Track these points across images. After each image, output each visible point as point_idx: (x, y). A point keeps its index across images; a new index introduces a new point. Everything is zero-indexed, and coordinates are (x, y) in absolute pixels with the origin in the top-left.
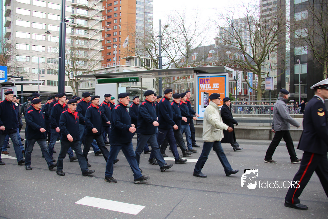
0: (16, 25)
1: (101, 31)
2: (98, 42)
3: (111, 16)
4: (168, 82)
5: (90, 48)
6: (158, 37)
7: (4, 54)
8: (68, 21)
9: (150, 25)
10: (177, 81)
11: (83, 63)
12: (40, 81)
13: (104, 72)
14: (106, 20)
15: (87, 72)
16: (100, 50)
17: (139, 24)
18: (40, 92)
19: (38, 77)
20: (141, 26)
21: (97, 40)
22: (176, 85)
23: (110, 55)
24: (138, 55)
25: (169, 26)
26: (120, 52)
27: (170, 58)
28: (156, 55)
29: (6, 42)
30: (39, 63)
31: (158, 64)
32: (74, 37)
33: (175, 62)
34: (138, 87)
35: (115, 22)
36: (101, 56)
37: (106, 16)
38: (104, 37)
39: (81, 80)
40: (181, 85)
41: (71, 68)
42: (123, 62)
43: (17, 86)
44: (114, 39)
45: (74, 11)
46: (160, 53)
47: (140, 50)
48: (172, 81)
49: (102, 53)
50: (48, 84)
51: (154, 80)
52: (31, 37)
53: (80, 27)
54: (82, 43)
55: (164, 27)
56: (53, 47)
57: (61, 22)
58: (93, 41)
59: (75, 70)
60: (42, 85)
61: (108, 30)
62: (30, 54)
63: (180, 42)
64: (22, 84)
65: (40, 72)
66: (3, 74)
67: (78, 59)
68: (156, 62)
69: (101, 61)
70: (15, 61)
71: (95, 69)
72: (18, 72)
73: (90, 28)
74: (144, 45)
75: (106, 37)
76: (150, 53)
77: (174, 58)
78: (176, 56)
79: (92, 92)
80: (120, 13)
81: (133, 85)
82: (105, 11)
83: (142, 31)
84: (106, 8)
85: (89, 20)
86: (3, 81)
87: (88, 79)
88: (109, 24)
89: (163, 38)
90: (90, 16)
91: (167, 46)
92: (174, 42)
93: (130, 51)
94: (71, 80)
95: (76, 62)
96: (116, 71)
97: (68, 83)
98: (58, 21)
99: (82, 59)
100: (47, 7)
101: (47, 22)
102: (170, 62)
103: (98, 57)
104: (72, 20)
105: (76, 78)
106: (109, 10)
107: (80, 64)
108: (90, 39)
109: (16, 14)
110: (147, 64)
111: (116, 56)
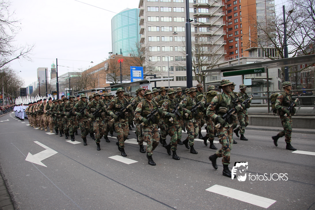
0: (148, 31)
1: (222, 26)
2: (220, 37)
3: (231, 10)
4: (295, 71)
5: (213, 43)
6: (282, 24)
7: (140, 56)
8: (192, 21)
9: (272, 13)
10: (306, 69)
11: (207, 58)
12: (170, 77)
13: (228, 65)
14: (226, 15)
15: (211, 66)
16: (223, 44)
17: (260, 14)
18: (171, 87)
19: (168, 74)
20: (263, 16)
21: (219, 35)
22: (304, 73)
23: (232, 48)
24: (261, 45)
25: (294, 11)
26: (242, 45)
27: (296, 45)
28: (281, 43)
29: (142, 46)
30: (168, 61)
31: (283, 53)
32: (198, 35)
33: (303, 49)
34: (262, 77)
35: (235, 16)
36: (224, 50)
37: (226, 11)
38: (226, 32)
39: (206, 74)
40: (310, 73)
41: (197, 63)
42: (246, 54)
43: (151, 83)
44: (235, 32)
45: (196, 11)
46: (285, 41)
47: (264, 40)
48: (299, 69)
49: (225, 48)
50: (177, 80)
51: (279, 70)
52: (160, 39)
53: (203, 25)
54: (205, 40)
55: (289, 12)
56: (180, 46)
57: (186, 22)
58: (216, 37)
59: (200, 65)
60: (172, 81)
61: (229, 24)
62: (161, 54)
63: (308, 26)
64: (155, 82)
65: (169, 69)
66: (140, 73)
67: (203, 55)
68: (281, 50)
69: (224, 55)
70: (148, 62)
71: (218, 63)
72: (151, 71)
73: (212, 25)
74: (267, 35)
75: (227, 31)
76: (273, 43)
77: (301, 45)
78: (303, 42)
79: (217, 85)
80: (240, 5)
81: (257, 76)
82: (225, 6)
83: (264, 21)
84: (225, 4)
85: (210, 17)
86: (140, 80)
87: (213, 73)
88: (229, 19)
89: (288, 24)
90: (211, 13)
91: (292, 33)
92: (300, 28)
93: (252, 42)
94: (197, 74)
95: (201, 58)
96: (239, 63)
97: (194, 78)
98: (182, 22)
99: (206, 54)
100: (172, 12)
101: (173, 24)
102: (297, 49)
103: (221, 51)
104: (195, 20)
105: (202, 73)
106: (229, 5)
107: (204, 59)
108: (212, 35)
109: (148, 21)
110: (271, 54)
111: (238, 49)
